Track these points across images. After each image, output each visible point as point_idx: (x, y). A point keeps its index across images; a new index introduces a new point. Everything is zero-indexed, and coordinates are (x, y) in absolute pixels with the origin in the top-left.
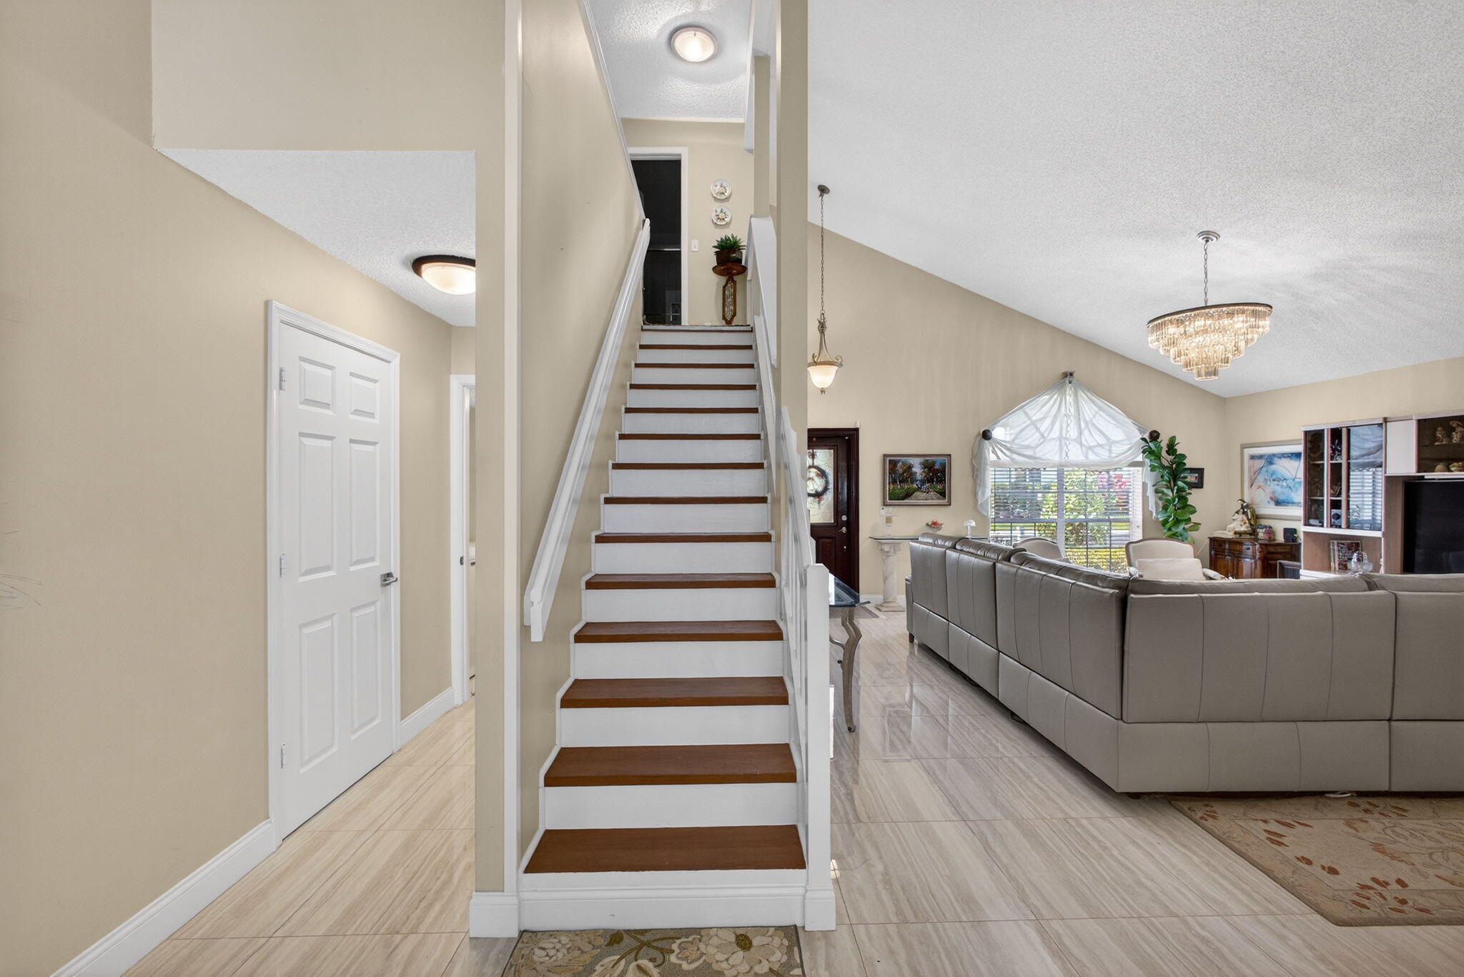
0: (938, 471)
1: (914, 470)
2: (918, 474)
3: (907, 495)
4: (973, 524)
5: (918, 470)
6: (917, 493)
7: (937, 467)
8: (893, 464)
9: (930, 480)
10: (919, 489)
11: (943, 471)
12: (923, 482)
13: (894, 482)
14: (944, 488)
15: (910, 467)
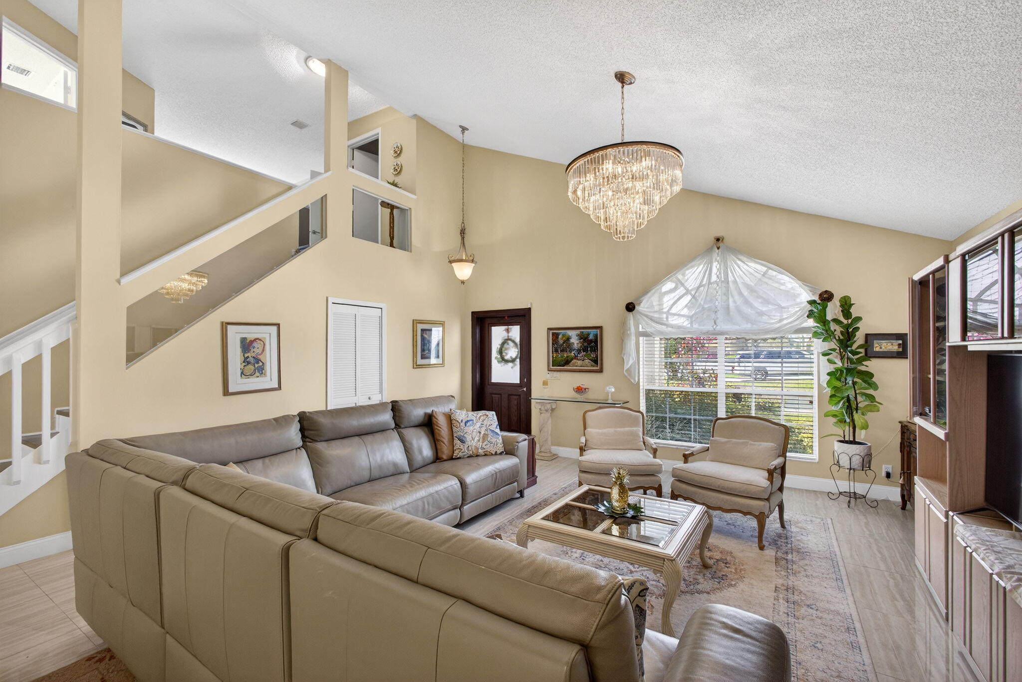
0: (591, 341)
1: (572, 341)
2: (575, 345)
3: (566, 361)
4: (613, 390)
5: (575, 341)
6: (574, 361)
7: (591, 337)
8: (555, 336)
9: (585, 350)
10: (576, 357)
11: (596, 341)
12: (579, 351)
13: (556, 351)
14: (597, 357)
15: (568, 339)
